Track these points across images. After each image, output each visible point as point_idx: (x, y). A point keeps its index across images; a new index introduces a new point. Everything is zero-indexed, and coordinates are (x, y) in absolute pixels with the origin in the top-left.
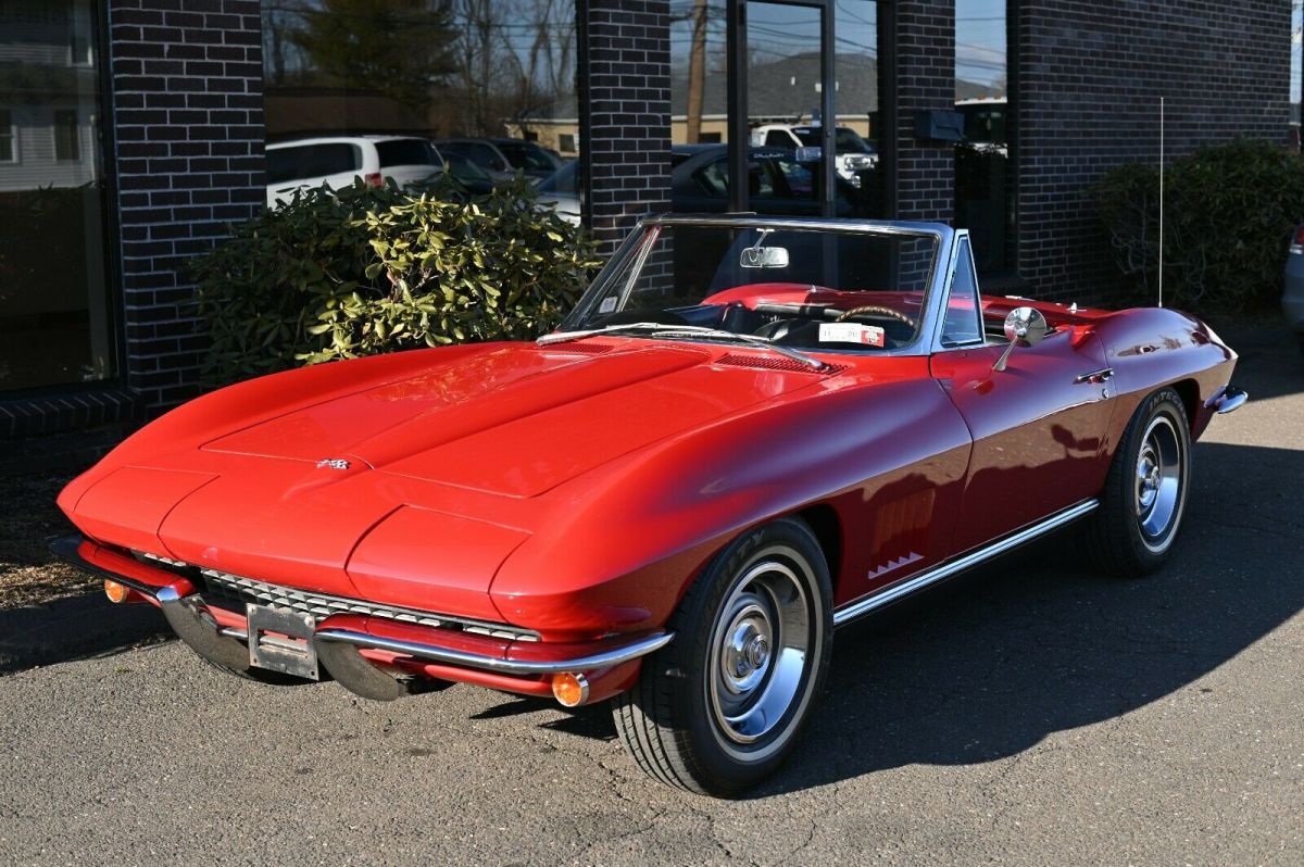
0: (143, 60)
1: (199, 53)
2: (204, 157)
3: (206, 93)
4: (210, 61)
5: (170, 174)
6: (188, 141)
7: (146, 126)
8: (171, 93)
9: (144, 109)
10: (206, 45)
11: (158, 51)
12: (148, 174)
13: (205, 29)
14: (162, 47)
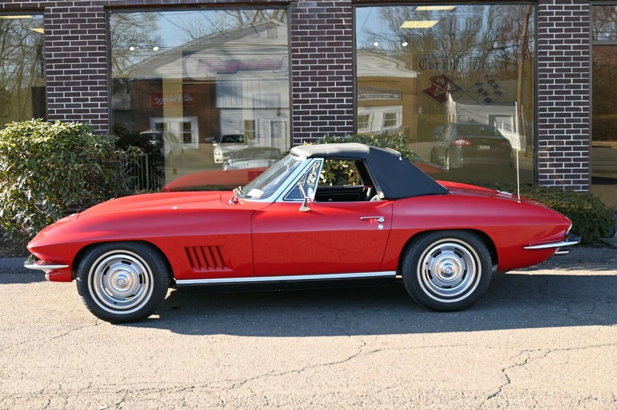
0: (300, 93)
1: (325, 90)
2: (325, 126)
3: (327, 104)
4: (329, 92)
5: (311, 132)
6: (319, 121)
7: (301, 116)
8: (312, 104)
9: (300, 110)
10: (327, 87)
11: (307, 90)
12: (301, 132)
13: (327, 81)
14: (309, 88)
